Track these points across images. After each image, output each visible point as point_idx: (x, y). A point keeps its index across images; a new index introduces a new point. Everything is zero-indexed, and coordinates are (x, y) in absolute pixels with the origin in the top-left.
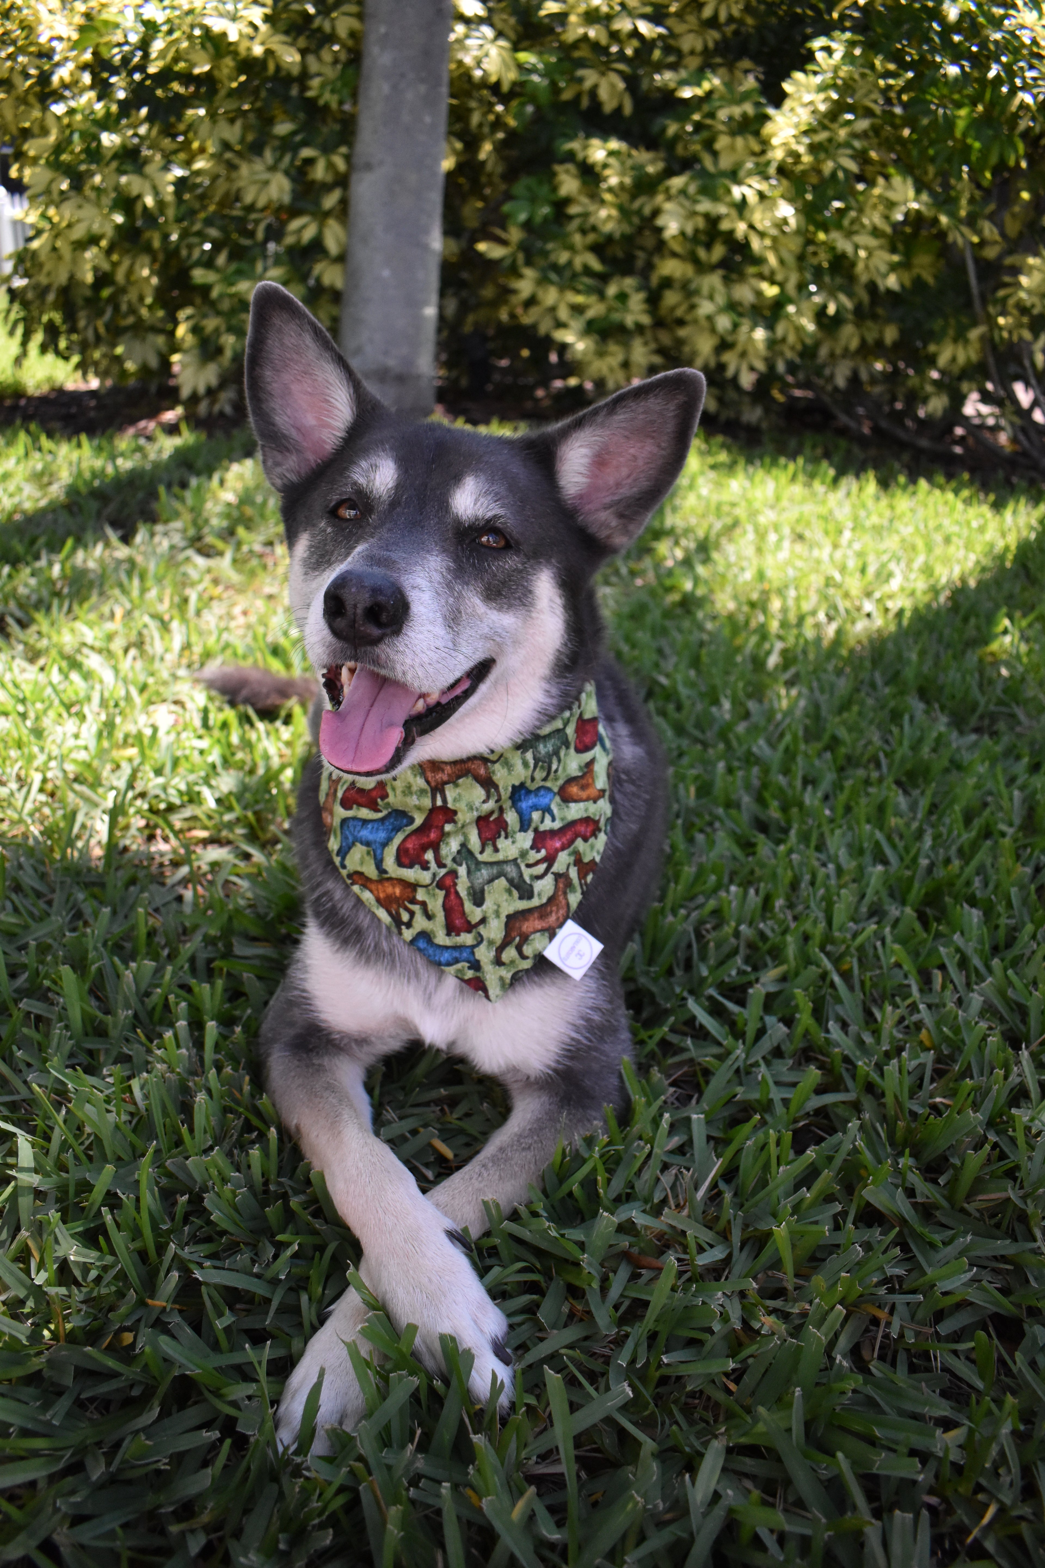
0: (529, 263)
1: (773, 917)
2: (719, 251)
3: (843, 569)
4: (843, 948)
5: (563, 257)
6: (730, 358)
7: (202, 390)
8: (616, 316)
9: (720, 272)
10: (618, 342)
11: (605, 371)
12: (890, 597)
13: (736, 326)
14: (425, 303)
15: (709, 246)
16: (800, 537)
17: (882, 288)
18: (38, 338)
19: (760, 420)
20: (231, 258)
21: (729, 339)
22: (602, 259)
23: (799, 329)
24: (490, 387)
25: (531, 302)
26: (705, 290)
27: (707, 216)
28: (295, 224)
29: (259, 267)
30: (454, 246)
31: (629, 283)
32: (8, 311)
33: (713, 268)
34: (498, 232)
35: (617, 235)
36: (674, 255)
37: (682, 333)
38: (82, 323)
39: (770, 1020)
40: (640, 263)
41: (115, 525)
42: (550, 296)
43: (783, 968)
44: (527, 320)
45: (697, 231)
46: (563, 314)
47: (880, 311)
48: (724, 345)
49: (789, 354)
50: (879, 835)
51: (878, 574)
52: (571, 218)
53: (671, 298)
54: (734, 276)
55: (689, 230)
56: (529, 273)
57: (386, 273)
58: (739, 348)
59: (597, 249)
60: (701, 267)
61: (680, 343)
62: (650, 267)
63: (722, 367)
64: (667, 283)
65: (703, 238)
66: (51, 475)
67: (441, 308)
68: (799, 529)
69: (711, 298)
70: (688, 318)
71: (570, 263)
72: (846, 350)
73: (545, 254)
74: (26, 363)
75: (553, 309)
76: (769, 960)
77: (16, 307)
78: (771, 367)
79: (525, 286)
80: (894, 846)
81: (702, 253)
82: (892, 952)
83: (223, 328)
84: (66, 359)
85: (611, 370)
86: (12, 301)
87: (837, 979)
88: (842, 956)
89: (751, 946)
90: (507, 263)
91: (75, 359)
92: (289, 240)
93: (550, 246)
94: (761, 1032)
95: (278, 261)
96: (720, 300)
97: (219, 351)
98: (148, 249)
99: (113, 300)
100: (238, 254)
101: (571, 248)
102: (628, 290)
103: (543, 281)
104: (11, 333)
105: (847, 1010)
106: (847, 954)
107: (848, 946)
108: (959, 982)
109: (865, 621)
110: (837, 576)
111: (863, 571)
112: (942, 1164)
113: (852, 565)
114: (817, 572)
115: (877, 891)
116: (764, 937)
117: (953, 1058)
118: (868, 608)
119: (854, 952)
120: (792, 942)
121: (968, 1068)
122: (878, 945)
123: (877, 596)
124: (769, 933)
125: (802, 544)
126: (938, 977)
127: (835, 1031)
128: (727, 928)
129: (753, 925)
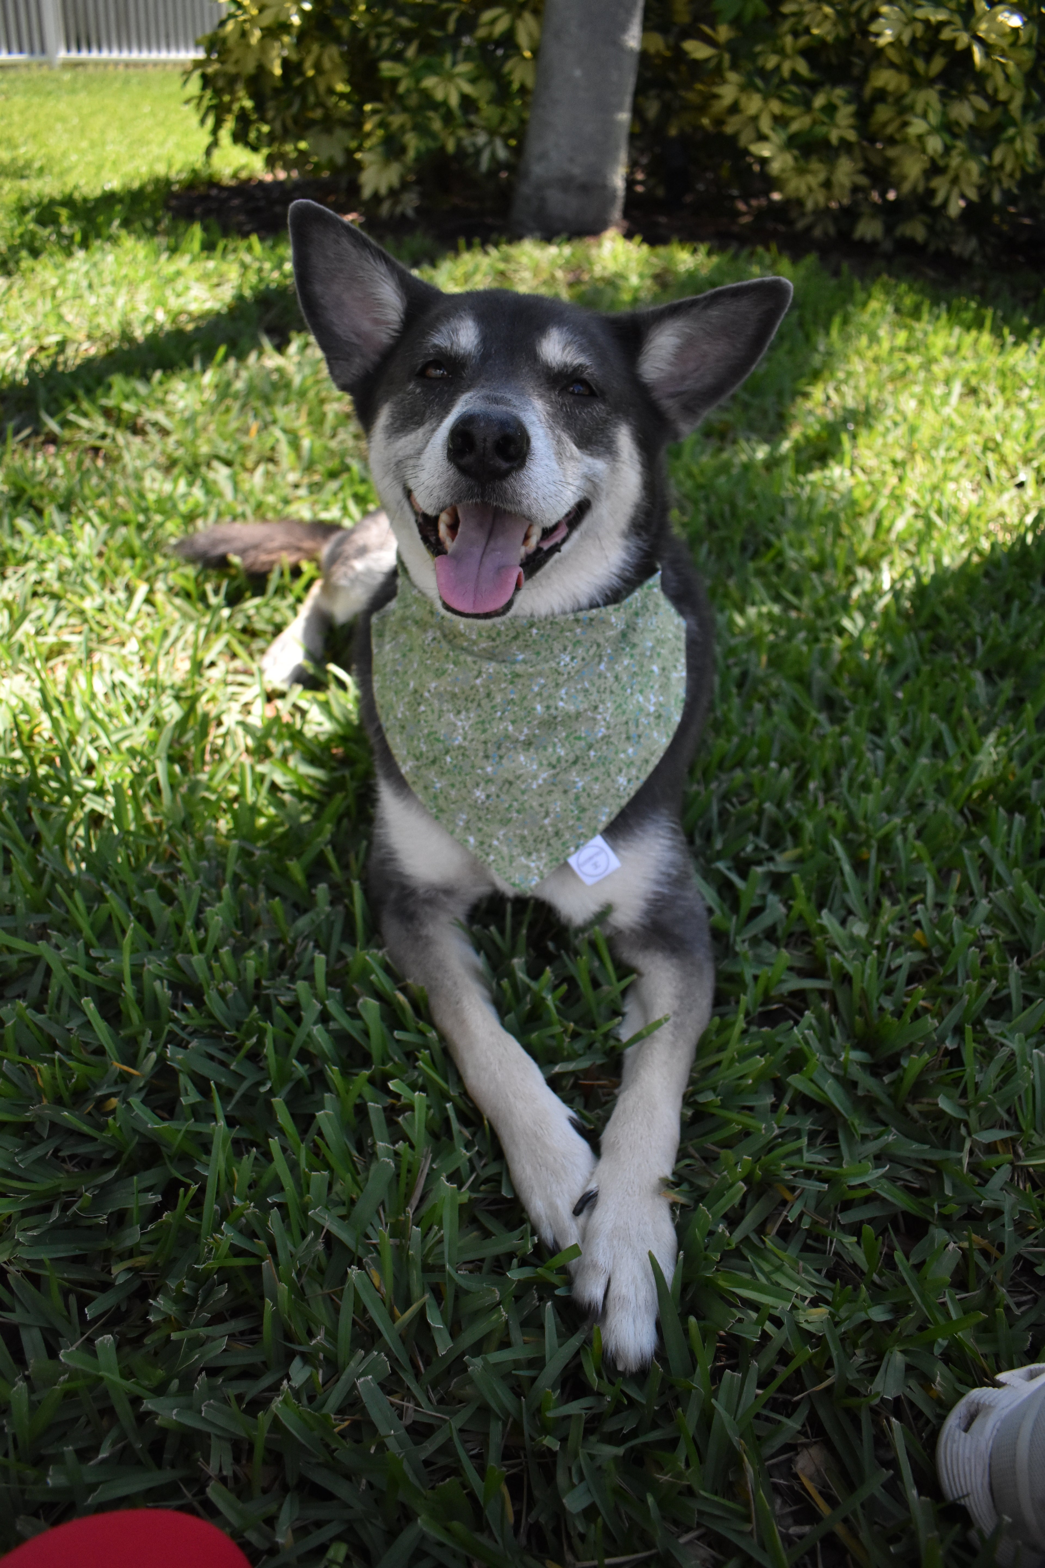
0: (734, 66)
1: (804, 799)
2: (938, 64)
3: (1005, 433)
4: (863, 837)
5: (772, 62)
6: (941, 184)
7: (383, 190)
8: (821, 130)
9: (939, 87)
10: (821, 161)
11: (803, 189)
13: (947, 150)
14: (619, 108)
15: (928, 58)
16: (974, 392)
18: (229, 125)
19: (974, 253)
20: (421, 50)
21: (941, 163)
22: (813, 64)
23: (1020, 156)
24: (688, 199)
25: (734, 108)
26: (919, 108)
27: (927, 22)
28: (487, 16)
29: (448, 60)
30: (658, 43)
31: (840, 92)
32: (201, 98)
33: (931, 82)
34: (707, 29)
35: (830, 39)
36: (892, 65)
37: (892, 153)
38: (270, 114)
39: (773, 899)
40: (856, 71)
41: (271, 331)
42: (753, 104)
43: (798, 851)
44: (729, 129)
45: (914, 40)
46: (765, 125)
48: (935, 169)
49: (1007, 183)
50: (943, 727)
51: (1042, 441)
52: (785, 17)
53: (883, 113)
54: (954, 93)
55: (906, 38)
56: (733, 77)
58: (951, 174)
59: (810, 54)
60: (918, 81)
61: (890, 162)
62: (864, 78)
63: (931, 193)
64: (881, 95)
65: (923, 46)
66: (221, 276)
67: (637, 112)
68: (974, 382)
69: (924, 116)
70: (898, 137)
71: (778, 68)
73: (753, 57)
74: (216, 154)
75: (755, 119)
76: (789, 840)
77: (209, 93)
78: (985, 196)
79: (728, 92)
80: (956, 740)
81: (920, 65)
82: (914, 848)
83: (409, 126)
84: (255, 149)
85: (810, 190)
86: (204, 87)
87: (847, 868)
88: (861, 845)
89: (775, 824)
90: (712, 64)
91: (265, 151)
92: (481, 33)
93: (758, 48)
94: (757, 912)
95: (468, 56)
96: (934, 118)
97: (403, 150)
98: (336, 39)
99: (301, 91)
100: (429, 47)
101: (781, 52)
102: (838, 102)
103: (747, 87)
104: (203, 122)
105: (853, 899)
106: (866, 844)
107: (869, 837)
108: (977, 884)
109: (1014, 492)
110: (999, 438)
111: (1027, 437)
112: (893, 1064)
113: (1019, 426)
114: (978, 432)
115: (920, 784)
116: (789, 817)
117: (942, 960)
118: (1022, 477)
119: (874, 843)
120: (809, 826)
121: (955, 973)
122: (899, 839)
123: (1035, 464)
124: (795, 813)
125: (971, 400)
126: (956, 879)
127: (827, 919)
128: (753, 804)
129: (779, 805)
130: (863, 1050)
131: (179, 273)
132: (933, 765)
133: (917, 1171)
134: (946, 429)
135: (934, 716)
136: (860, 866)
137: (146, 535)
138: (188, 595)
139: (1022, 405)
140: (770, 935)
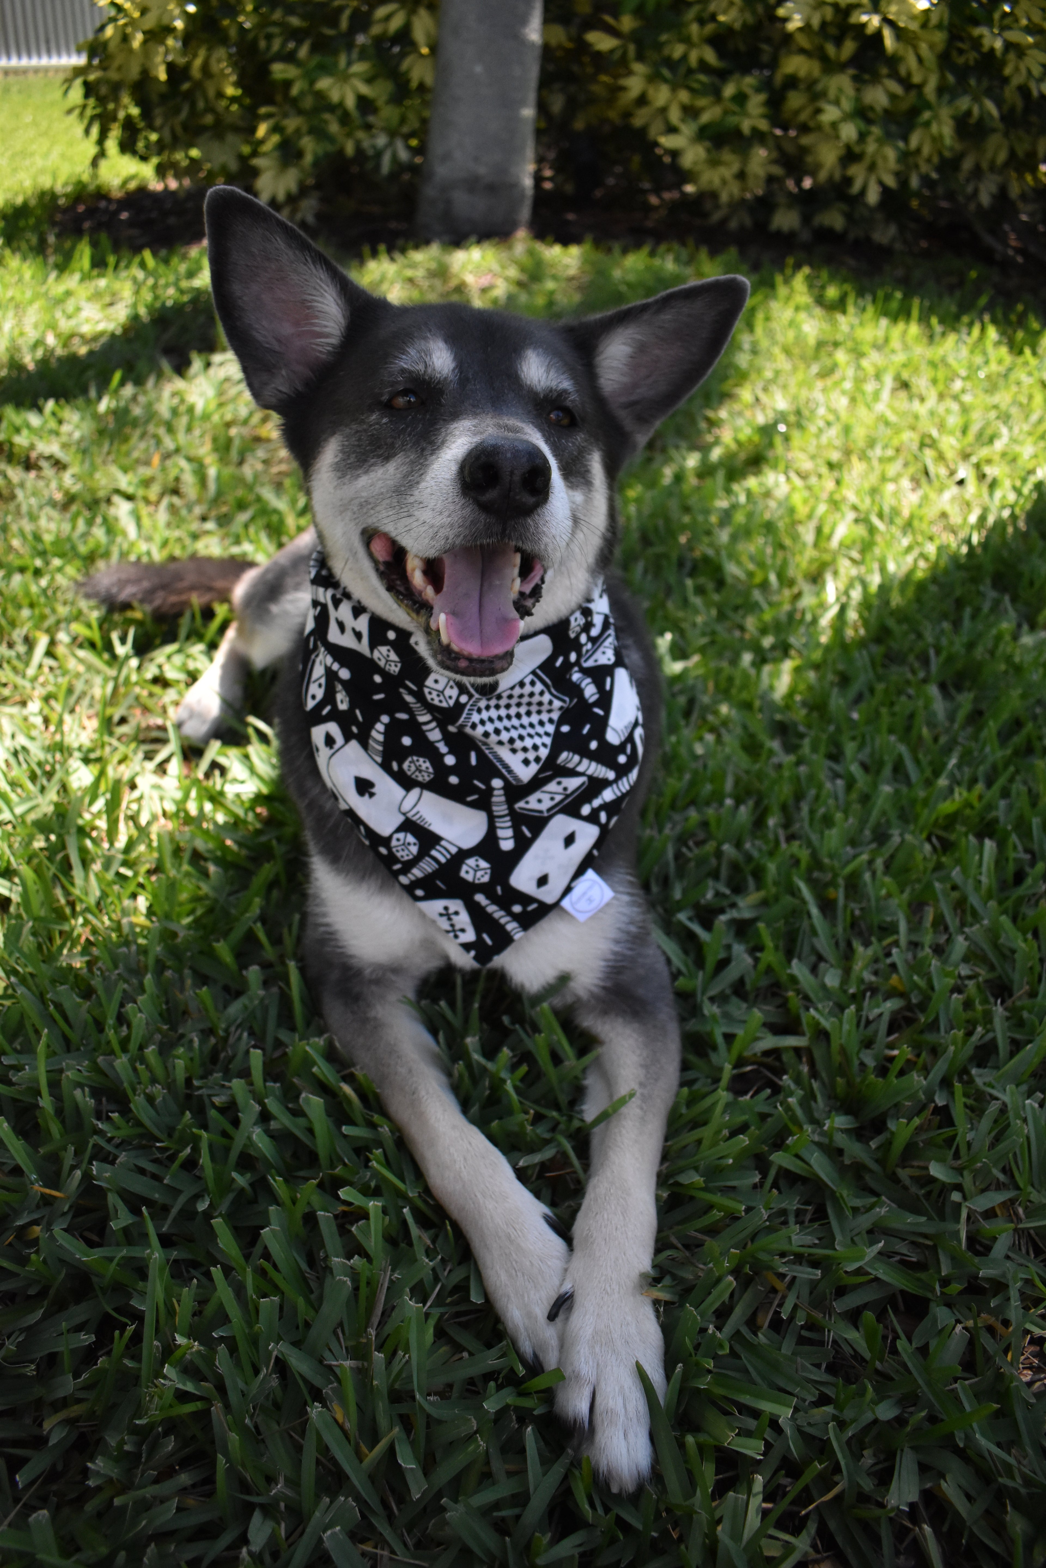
0: (640, 58)
1: (764, 838)
2: (849, 47)
3: (941, 428)
4: (829, 876)
5: (678, 51)
6: (857, 172)
7: (281, 197)
8: (732, 120)
9: (851, 71)
10: (734, 152)
11: (717, 181)
12: (989, 461)
13: (862, 136)
14: (522, 103)
15: (838, 42)
16: (905, 385)
17: (1035, 93)
18: (116, 134)
19: (894, 240)
20: (314, 49)
21: (857, 149)
22: (721, 53)
23: (937, 140)
24: (598, 193)
25: (642, 100)
26: (832, 93)
27: (836, 5)
28: (381, 12)
29: (343, 60)
30: (560, 35)
31: (749, 81)
32: (84, 107)
33: (842, 67)
34: (609, 19)
35: (737, 26)
36: (802, 51)
37: (805, 140)
38: (158, 122)
39: (739, 949)
40: (765, 58)
41: (169, 352)
42: (661, 95)
43: (761, 894)
44: (638, 121)
45: (824, 24)
46: (675, 115)
47: (1034, 119)
48: (850, 156)
49: (924, 168)
50: (903, 749)
51: (980, 435)
52: (689, 4)
53: (795, 100)
54: (867, 77)
55: (816, 22)
56: (639, 68)
57: (478, 69)
58: (867, 160)
59: (717, 41)
60: (830, 66)
61: (804, 151)
62: (774, 64)
63: (848, 181)
64: (792, 82)
65: (833, 31)
66: (114, 294)
67: (542, 107)
68: (905, 375)
69: (837, 103)
70: (812, 124)
71: (685, 57)
72: (992, 163)
73: (659, 47)
74: (103, 164)
75: (664, 110)
76: (751, 882)
77: (92, 102)
78: (903, 182)
79: (635, 85)
80: (917, 761)
81: (831, 49)
82: (883, 885)
83: (304, 129)
84: (144, 159)
85: (724, 182)
86: (87, 96)
87: (815, 911)
88: (827, 885)
89: (735, 867)
90: (617, 56)
91: (155, 160)
92: (376, 30)
93: (664, 37)
94: (723, 964)
95: (363, 55)
96: (847, 105)
97: (300, 154)
98: (224, 40)
99: (189, 96)
100: (321, 46)
101: (687, 40)
102: (749, 91)
103: (654, 78)
104: (87, 131)
105: (823, 943)
106: (833, 883)
107: (835, 875)
108: (952, 922)
109: (954, 490)
110: (935, 433)
111: (964, 431)
112: (878, 1125)
113: (954, 421)
114: (913, 428)
115: (884, 813)
116: (749, 858)
117: (923, 1006)
118: (961, 474)
119: (841, 881)
120: (772, 867)
121: (937, 1019)
122: (867, 876)
123: (974, 459)
124: (755, 854)
125: (903, 394)
126: (930, 914)
127: (798, 969)
128: (710, 846)
129: (738, 845)
130: (847, 1112)
131: (68, 294)
132: (897, 792)
133: (913, 1243)
134: (882, 427)
135: (893, 738)
136: (827, 907)
137: (44, 582)
138: (92, 645)
139: (956, 398)
140: (739, 989)
